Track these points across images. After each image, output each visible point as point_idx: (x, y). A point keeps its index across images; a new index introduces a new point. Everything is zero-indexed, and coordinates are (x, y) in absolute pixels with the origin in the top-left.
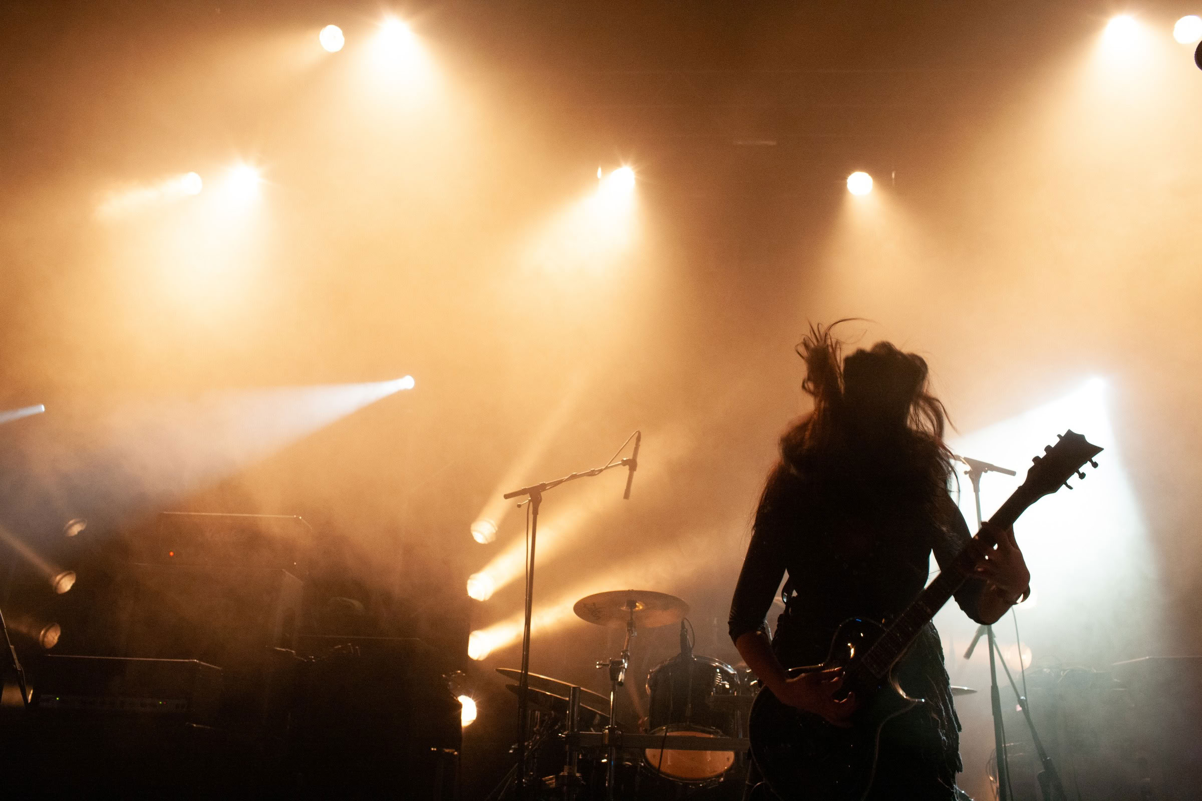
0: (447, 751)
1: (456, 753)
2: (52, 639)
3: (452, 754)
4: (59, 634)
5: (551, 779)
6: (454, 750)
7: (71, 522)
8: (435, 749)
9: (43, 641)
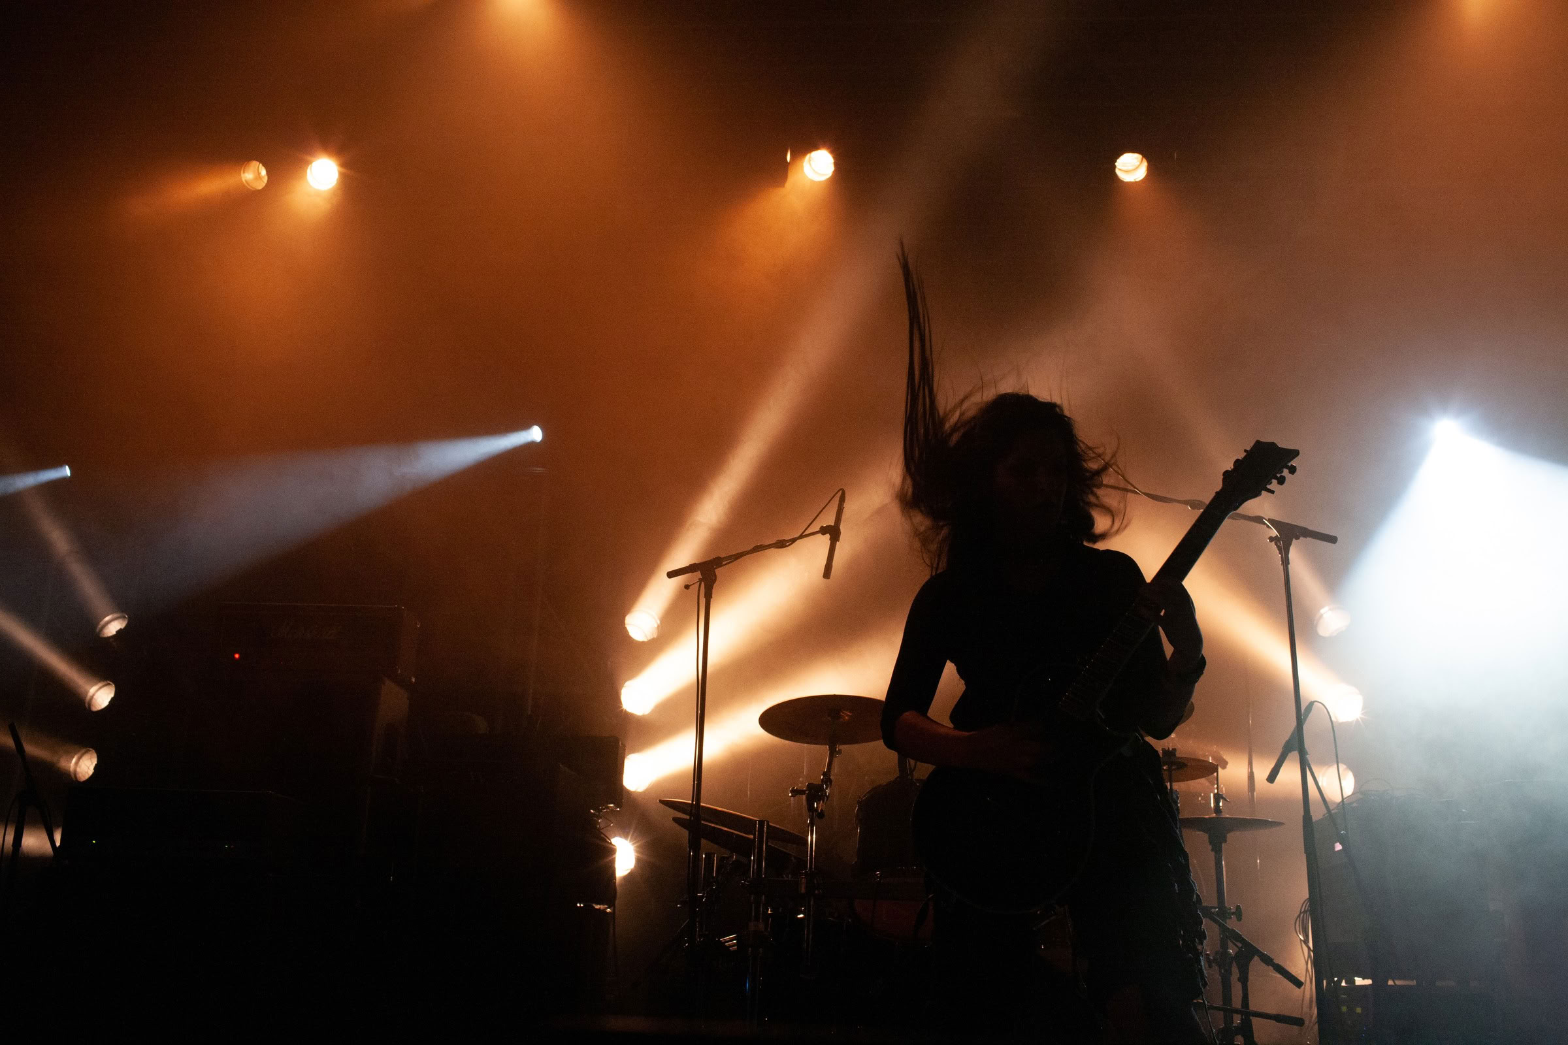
0: (597, 907)
1: (609, 910)
2: (86, 769)
3: (604, 911)
4: (95, 761)
5: (731, 940)
6: (606, 906)
7: (107, 619)
8: (582, 905)
9: (75, 771)
